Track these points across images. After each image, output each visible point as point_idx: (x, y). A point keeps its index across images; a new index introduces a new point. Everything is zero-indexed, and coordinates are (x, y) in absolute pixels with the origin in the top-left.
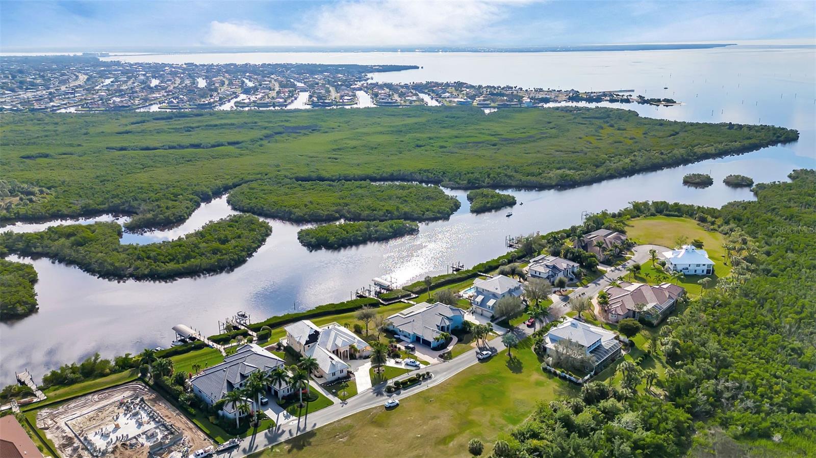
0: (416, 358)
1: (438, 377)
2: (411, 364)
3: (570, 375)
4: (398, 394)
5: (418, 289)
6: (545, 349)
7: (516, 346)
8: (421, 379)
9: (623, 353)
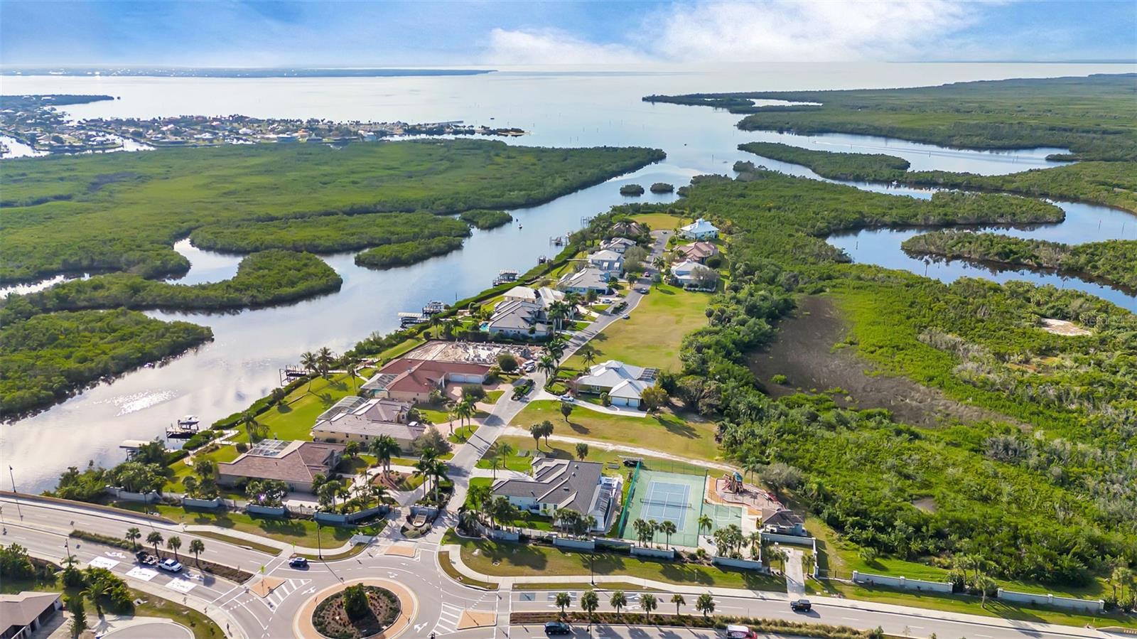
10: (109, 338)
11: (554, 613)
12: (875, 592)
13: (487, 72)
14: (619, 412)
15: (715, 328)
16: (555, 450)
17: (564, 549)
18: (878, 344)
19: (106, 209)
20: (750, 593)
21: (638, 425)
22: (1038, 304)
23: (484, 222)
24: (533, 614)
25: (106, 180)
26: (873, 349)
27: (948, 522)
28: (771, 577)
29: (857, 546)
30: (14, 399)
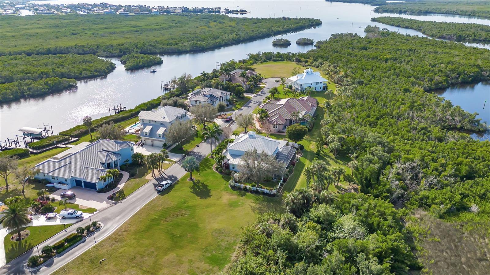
0: (77, 207)
1: (109, 225)
2: (70, 216)
3: (261, 188)
4: (49, 265)
5: (77, 132)
6: (227, 166)
7: (197, 169)
8: (85, 234)
9: (298, 156)
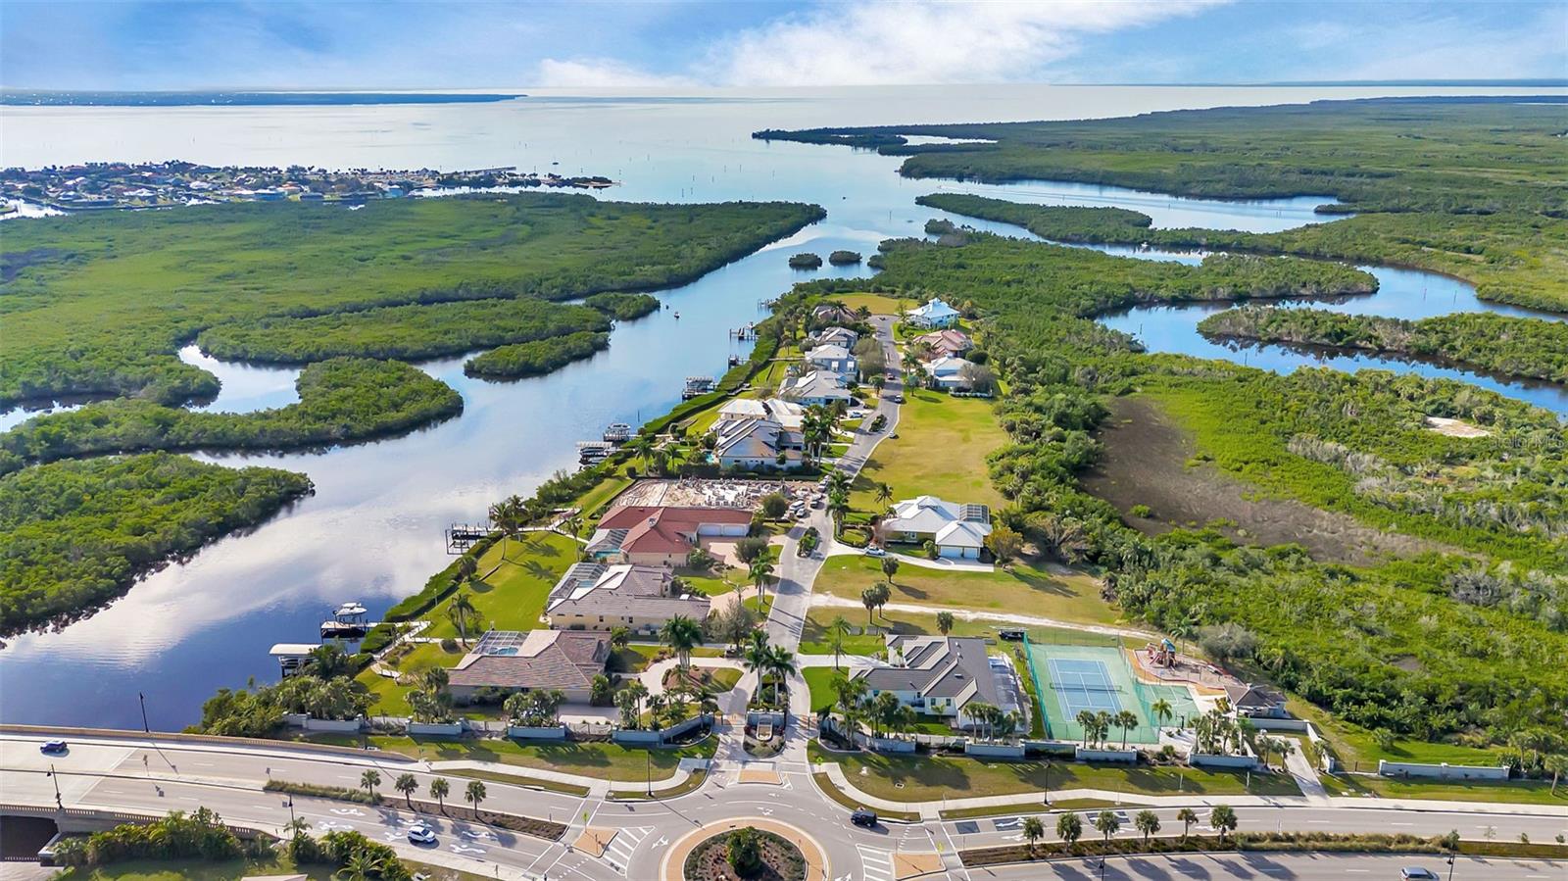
10: (158, 496)
11: (1017, 848)
12: (1413, 786)
13: (512, 97)
14: (953, 566)
15: (1027, 446)
16: (895, 623)
17: (984, 759)
18: (1242, 459)
19: (44, 305)
20: (1257, 800)
21: (989, 583)
22: (1411, 398)
23: (625, 310)
24: (989, 851)
25: (20, 261)
26: (1238, 465)
27: (1457, 687)
28: (1273, 777)
29: (1358, 728)
30: (61, 594)
